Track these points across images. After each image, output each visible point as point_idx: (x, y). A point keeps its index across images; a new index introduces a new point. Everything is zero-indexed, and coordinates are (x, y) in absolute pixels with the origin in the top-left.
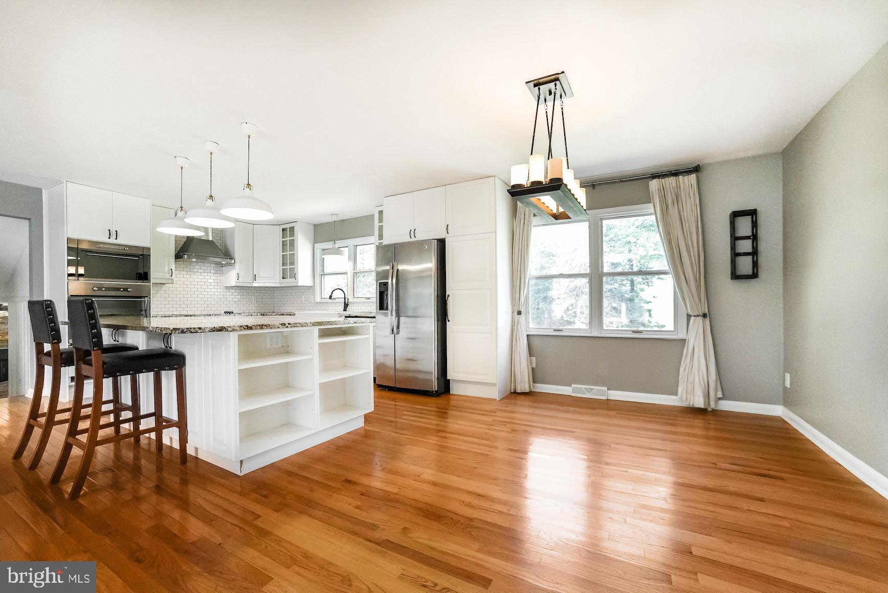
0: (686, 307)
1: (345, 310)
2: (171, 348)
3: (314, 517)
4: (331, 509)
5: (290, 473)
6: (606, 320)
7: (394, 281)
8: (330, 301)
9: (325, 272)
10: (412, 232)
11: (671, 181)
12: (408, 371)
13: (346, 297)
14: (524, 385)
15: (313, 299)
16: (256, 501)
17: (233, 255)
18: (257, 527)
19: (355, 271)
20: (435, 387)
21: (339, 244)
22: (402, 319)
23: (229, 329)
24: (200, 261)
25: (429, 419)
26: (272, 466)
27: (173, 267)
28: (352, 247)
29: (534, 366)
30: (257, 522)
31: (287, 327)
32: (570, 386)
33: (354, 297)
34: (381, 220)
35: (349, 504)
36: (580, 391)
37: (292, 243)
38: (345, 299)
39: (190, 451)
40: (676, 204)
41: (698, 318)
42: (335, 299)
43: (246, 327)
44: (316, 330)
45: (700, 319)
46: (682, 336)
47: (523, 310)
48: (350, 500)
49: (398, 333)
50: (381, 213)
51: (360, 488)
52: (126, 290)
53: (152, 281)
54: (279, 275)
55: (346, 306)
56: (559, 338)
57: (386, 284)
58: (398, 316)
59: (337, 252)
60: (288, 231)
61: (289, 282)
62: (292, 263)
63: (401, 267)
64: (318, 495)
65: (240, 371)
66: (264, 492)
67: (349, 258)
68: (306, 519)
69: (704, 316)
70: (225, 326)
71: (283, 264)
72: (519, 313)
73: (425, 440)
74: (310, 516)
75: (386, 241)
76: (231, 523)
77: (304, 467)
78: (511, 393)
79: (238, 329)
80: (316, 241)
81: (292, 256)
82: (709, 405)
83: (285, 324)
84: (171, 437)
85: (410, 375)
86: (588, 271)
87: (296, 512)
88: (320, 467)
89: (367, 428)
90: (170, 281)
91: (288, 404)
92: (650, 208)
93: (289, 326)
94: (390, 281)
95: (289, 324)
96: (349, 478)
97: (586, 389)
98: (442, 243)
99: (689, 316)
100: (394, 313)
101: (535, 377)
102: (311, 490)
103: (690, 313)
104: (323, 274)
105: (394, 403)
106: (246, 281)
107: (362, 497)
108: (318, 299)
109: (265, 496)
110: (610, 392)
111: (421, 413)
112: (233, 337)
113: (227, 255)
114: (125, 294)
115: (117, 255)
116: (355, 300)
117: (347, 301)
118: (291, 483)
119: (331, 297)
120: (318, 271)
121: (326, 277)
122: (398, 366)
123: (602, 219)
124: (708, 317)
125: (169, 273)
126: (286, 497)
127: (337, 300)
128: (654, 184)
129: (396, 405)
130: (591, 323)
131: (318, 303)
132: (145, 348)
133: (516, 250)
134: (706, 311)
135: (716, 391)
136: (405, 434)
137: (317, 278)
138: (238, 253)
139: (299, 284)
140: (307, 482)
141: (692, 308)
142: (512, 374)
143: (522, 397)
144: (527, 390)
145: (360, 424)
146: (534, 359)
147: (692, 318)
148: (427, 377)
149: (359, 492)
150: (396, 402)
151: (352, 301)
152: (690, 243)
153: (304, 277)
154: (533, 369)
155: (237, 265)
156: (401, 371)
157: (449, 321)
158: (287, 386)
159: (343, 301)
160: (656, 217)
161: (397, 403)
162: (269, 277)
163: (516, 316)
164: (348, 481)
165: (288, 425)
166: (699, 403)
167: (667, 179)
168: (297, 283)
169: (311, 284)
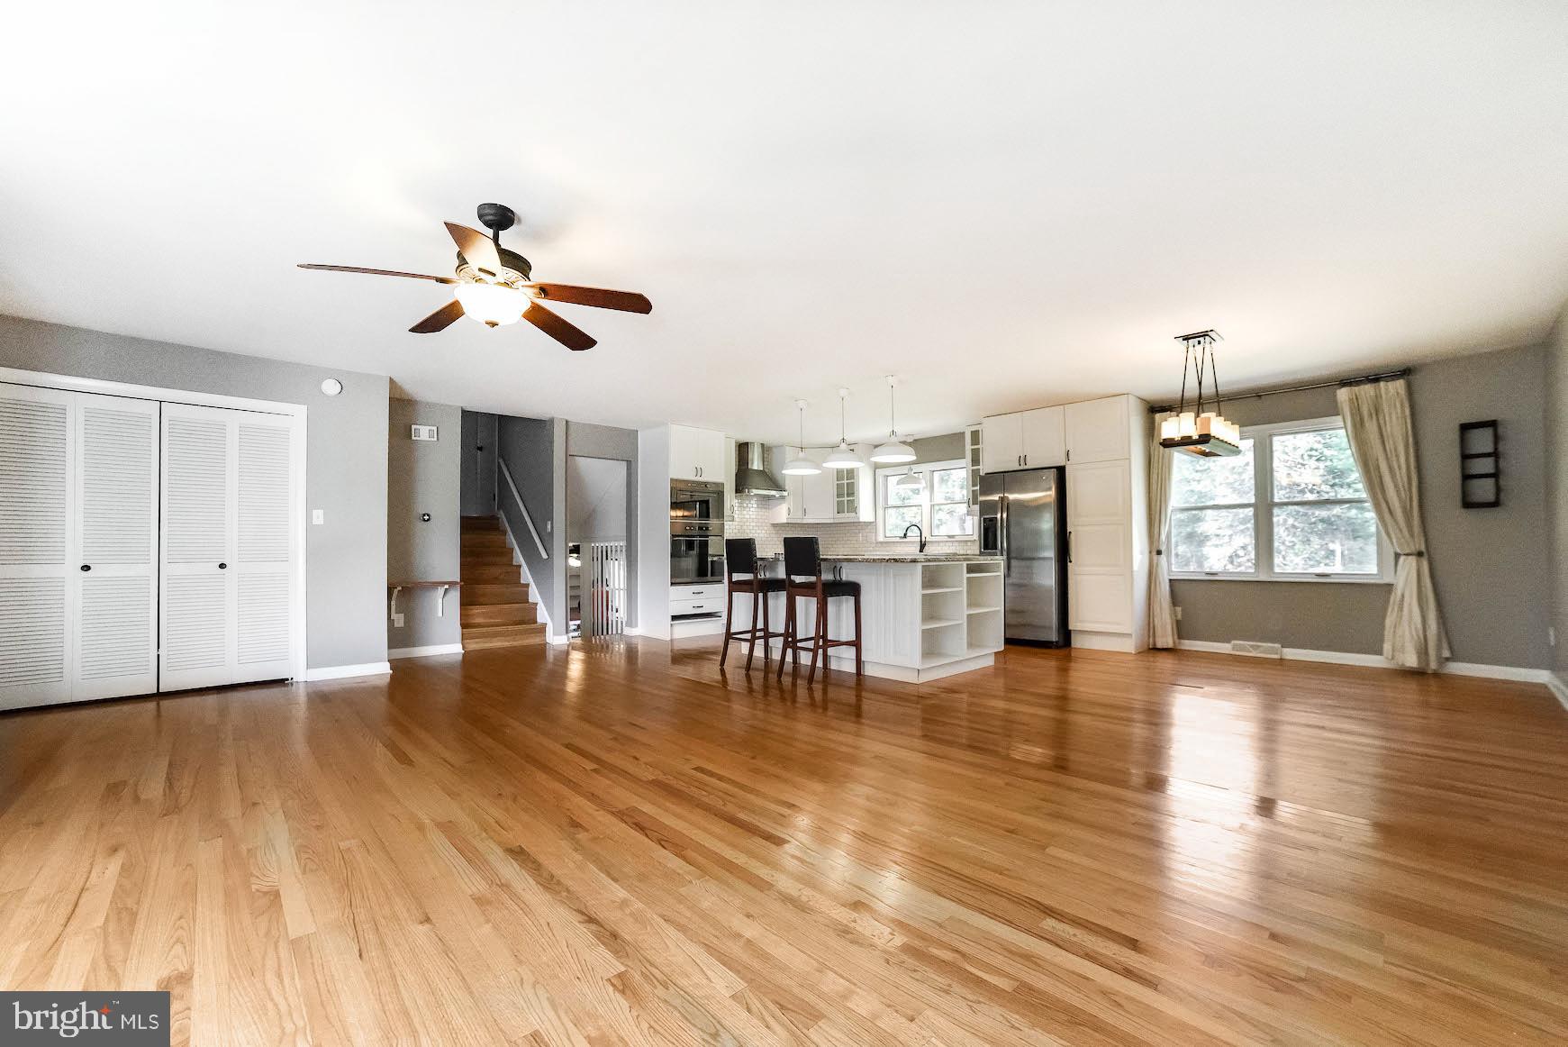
0: (1392, 544)
1: (922, 551)
6: (1277, 560)
7: (1005, 515)
9: (891, 504)
10: (1022, 457)
11: (1367, 390)
13: (921, 535)
14: (1166, 639)
15: (874, 538)
17: (783, 486)
19: (933, 503)
20: (1053, 637)
22: (1014, 562)
27: (734, 503)
28: (928, 474)
29: (1179, 617)
32: (1229, 642)
33: (932, 536)
34: (975, 441)
36: (1242, 648)
39: (869, 671)
40: (1374, 416)
41: (1410, 557)
44: (965, 564)
45: (1412, 560)
46: (1386, 580)
47: (1163, 548)
50: (975, 432)
54: (833, 508)
55: (922, 546)
56: (1213, 583)
57: (994, 520)
58: (1009, 557)
61: (846, 517)
62: (851, 494)
69: (1420, 554)
71: (838, 496)
72: (1159, 553)
75: (985, 468)
78: (1150, 649)
80: (878, 465)
81: (850, 484)
82: (1428, 664)
84: (843, 661)
86: (1253, 500)
90: (732, 519)
92: (1338, 420)
94: (999, 516)
97: (1252, 646)
98: (1061, 471)
99: (1397, 556)
100: (1005, 552)
101: (1182, 630)
103: (1399, 551)
104: (885, 507)
106: (799, 517)
108: (881, 538)
110: (1285, 650)
112: (919, 567)
113: (778, 485)
116: (934, 539)
117: (923, 539)
120: (880, 502)
121: (888, 510)
123: (1271, 436)
124: (1425, 554)
125: (730, 510)
128: (1343, 394)
130: (1257, 565)
131: (881, 543)
133: (1154, 476)
134: (1423, 548)
135: (1439, 648)
137: (880, 512)
138: (788, 483)
139: (861, 520)
141: (1400, 545)
142: (1150, 626)
143: (1164, 654)
144: (1170, 645)
146: (1179, 609)
147: (1402, 559)
148: (1045, 626)
151: (929, 540)
152: (1396, 467)
153: (865, 513)
154: (1178, 622)
155: (788, 497)
157: (1071, 562)
159: (920, 540)
160: (1347, 432)
162: (822, 512)
163: (1155, 557)
166: (1411, 660)
167: (1362, 386)
168: (859, 518)
169: (872, 520)
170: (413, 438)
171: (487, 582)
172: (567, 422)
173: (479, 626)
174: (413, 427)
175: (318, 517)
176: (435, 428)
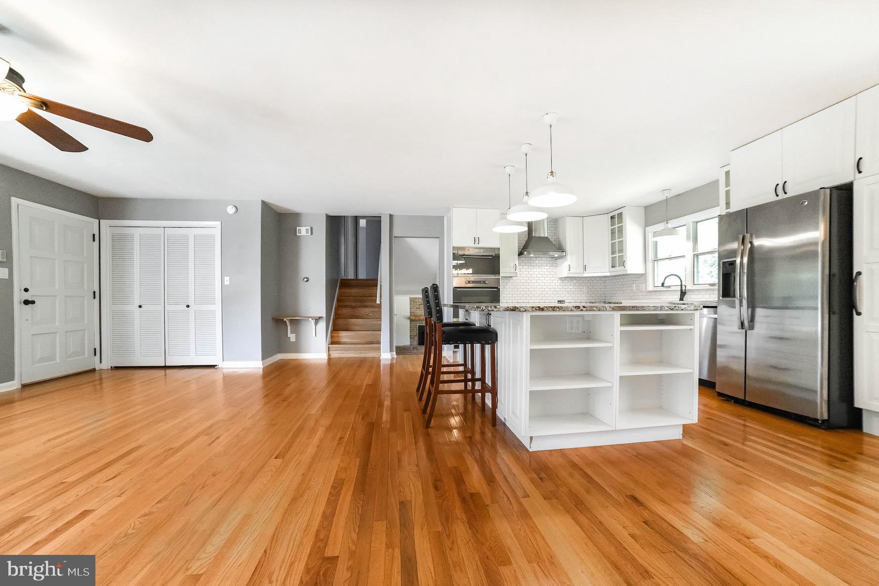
1: (681, 299)
2: (490, 326)
3: (578, 523)
4: (601, 523)
5: (574, 465)
7: (745, 260)
8: (663, 289)
9: (660, 256)
10: (780, 188)
12: (769, 381)
13: (683, 284)
15: (644, 288)
16: (532, 481)
17: (564, 247)
18: (521, 504)
19: (696, 253)
20: (822, 412)
21: (672, 224)
22: (760, 312)
23: (522, 309)
24: (537, 256)
25: (795, 458)
26: (561, 452)
27: (517, 262)
28: (692, 225)
30: (523, 501)
31: (582, 310)
33: (694, 284)
34: (728, 184)
35: (624, 527)
37: (621, 230)
38: (681, 287)
42: (669, 287)
43: (538, 308)
44: (617, 315)
48: (628, 523)
49: (752, 327)
50: (727, 173)
51: (646, 514)
52: (484, 282)
53: (501, 275)
54: (608, 263)
55: (683, 294)
57: (733, 264)
58: (752, 305)
59: (672, 231)
60: (616, 218)
61: (618, 270)
62: (621, 251)
63: (757, 242)
64: (593, 500)
65: (531, 350)
66: (543, 475)
67: (688, 238)
68: (569, 520)
70: (518, 305)
71: (613, 253)
73: (779, 488)
74: (574, 518)
75: (736, 207)
76: (503, 491)
77: (591, 464)
79: (530, 309)
80: (647, 223)
81: (621, 243)
83: (579, 307)
85: (771, 387)
87: (561, 508)
88: (610, 471)
89: (685, 442)
90: (515, 275)
91: (587, 392)
93: (584, 309)
94: (738, 261)
95: (584, 307)
96: (637, 496)
100: (745, 302)
102: (588, 492)
104: (656, 260)
105: (743, 422)
106: (576, 271)
107: (645, 526)
108: (650, 288)
109: (541, 479)
111: (784, 446)
112: (526, 318)
113: (561, 249)
114: (484, 285)
115: (479, 256)
116: (695, 287)
117: (684, 288)
118: (571, 476)
119: (663, 285)
120: (651, 256)
121: (660, 262)
122: (750, 372)
125: (514, 268)
126: (559, 488)
127: (673, 288)
129: (745, 426)
131: (650, 291)
132: (479, 325)
136: (743, 468)
137: (649, 264)
138: (569, 245)
139: (629, 272)
140: (588, 481)
145: (676, 434)
148: (808, 396)
149: (643, 518)
150: (745, 420)
151: (691, 288)
153: (634, 264)
155: (569, 257)
156: (757, 380)
157: (858, 314)
158: (588, 374)
159: (680, 289)
161: (747, 424)
162: (600, 268)
164: (634, 499)
165: (586, 414)
168: (626, 270)
169: (642, 272)
170: (298, 234)
171: (357, 317)
172: (391, 216)
173: (345, 343)
174: (298, 228)
175: (227, 280)
176: (309, 228)
